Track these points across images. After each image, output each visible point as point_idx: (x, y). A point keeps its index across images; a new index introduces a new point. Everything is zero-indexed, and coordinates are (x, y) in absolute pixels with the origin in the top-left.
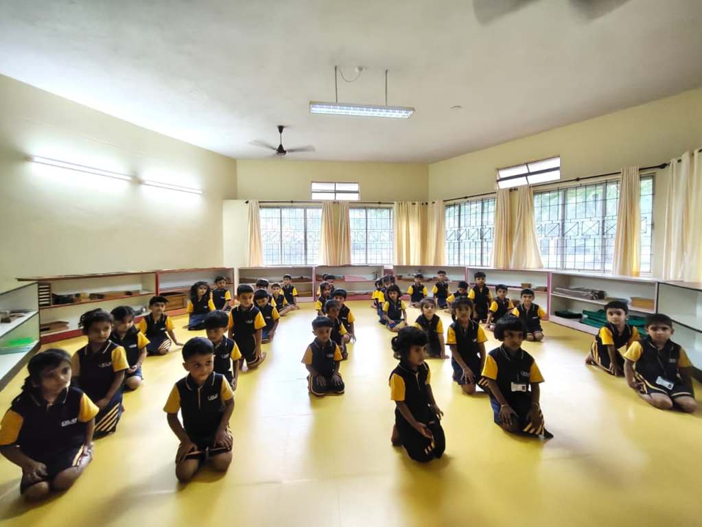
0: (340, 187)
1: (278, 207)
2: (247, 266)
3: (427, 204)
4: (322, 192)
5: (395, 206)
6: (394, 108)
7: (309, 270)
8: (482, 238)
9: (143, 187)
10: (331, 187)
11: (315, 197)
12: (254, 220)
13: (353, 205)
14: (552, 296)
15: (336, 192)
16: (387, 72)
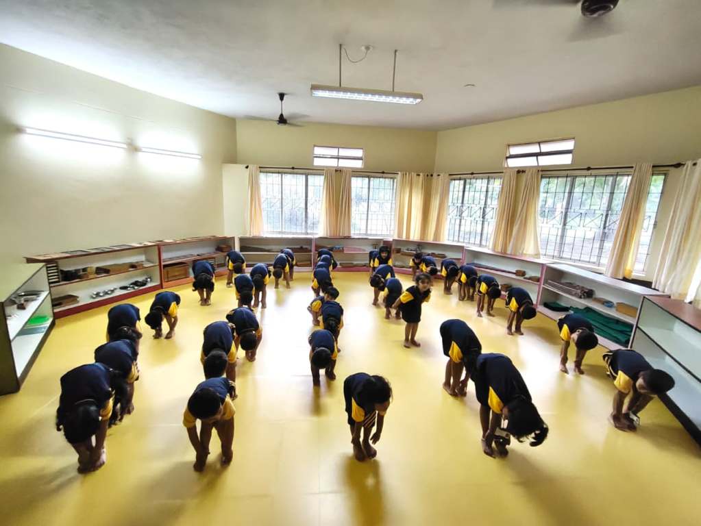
0: (343, 152)
1: (279, 173)
2: (248, 235)
3: (432, 175)
4: (325, 157)
5: (399, 177)
6: (401, 95)
7: (309, 241)
8: (483, 217)
9: (140, 154)
10: (334, 152)
11: (318, 162)
12: (254, 185)
13: (357, 173)
14: (543, 288)
15: (338, 158)
16: (396, 51)
